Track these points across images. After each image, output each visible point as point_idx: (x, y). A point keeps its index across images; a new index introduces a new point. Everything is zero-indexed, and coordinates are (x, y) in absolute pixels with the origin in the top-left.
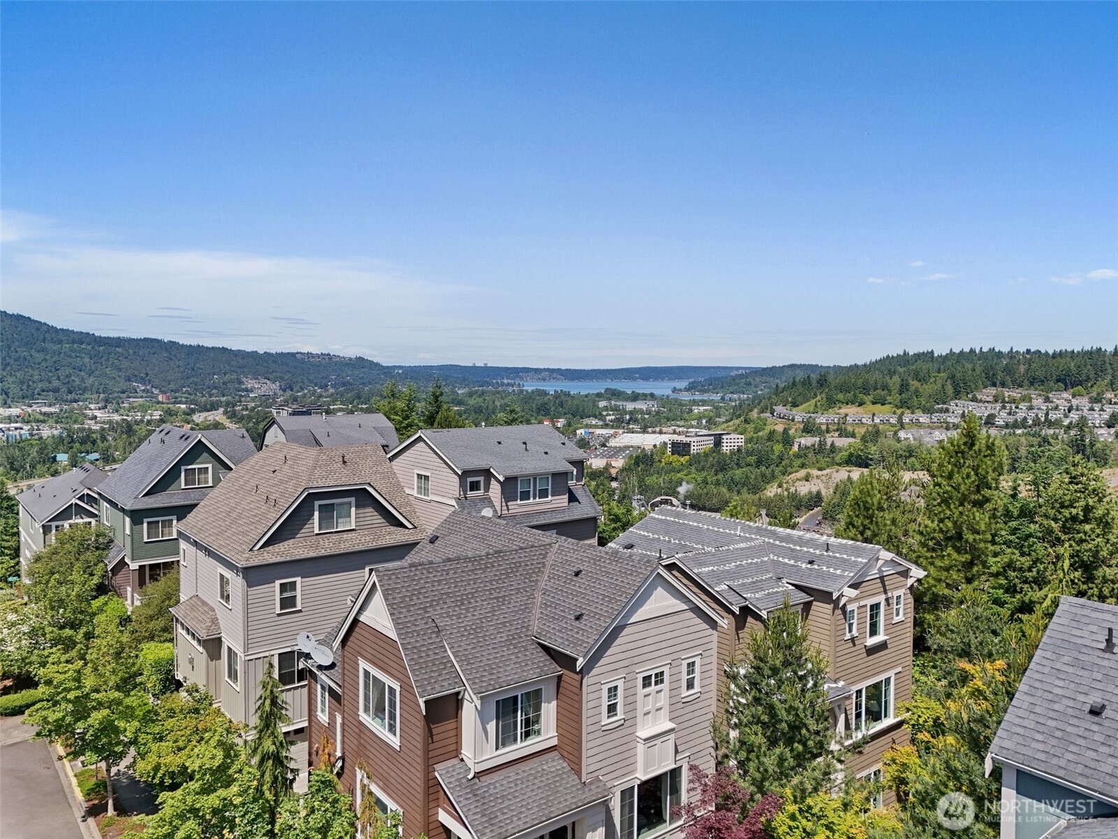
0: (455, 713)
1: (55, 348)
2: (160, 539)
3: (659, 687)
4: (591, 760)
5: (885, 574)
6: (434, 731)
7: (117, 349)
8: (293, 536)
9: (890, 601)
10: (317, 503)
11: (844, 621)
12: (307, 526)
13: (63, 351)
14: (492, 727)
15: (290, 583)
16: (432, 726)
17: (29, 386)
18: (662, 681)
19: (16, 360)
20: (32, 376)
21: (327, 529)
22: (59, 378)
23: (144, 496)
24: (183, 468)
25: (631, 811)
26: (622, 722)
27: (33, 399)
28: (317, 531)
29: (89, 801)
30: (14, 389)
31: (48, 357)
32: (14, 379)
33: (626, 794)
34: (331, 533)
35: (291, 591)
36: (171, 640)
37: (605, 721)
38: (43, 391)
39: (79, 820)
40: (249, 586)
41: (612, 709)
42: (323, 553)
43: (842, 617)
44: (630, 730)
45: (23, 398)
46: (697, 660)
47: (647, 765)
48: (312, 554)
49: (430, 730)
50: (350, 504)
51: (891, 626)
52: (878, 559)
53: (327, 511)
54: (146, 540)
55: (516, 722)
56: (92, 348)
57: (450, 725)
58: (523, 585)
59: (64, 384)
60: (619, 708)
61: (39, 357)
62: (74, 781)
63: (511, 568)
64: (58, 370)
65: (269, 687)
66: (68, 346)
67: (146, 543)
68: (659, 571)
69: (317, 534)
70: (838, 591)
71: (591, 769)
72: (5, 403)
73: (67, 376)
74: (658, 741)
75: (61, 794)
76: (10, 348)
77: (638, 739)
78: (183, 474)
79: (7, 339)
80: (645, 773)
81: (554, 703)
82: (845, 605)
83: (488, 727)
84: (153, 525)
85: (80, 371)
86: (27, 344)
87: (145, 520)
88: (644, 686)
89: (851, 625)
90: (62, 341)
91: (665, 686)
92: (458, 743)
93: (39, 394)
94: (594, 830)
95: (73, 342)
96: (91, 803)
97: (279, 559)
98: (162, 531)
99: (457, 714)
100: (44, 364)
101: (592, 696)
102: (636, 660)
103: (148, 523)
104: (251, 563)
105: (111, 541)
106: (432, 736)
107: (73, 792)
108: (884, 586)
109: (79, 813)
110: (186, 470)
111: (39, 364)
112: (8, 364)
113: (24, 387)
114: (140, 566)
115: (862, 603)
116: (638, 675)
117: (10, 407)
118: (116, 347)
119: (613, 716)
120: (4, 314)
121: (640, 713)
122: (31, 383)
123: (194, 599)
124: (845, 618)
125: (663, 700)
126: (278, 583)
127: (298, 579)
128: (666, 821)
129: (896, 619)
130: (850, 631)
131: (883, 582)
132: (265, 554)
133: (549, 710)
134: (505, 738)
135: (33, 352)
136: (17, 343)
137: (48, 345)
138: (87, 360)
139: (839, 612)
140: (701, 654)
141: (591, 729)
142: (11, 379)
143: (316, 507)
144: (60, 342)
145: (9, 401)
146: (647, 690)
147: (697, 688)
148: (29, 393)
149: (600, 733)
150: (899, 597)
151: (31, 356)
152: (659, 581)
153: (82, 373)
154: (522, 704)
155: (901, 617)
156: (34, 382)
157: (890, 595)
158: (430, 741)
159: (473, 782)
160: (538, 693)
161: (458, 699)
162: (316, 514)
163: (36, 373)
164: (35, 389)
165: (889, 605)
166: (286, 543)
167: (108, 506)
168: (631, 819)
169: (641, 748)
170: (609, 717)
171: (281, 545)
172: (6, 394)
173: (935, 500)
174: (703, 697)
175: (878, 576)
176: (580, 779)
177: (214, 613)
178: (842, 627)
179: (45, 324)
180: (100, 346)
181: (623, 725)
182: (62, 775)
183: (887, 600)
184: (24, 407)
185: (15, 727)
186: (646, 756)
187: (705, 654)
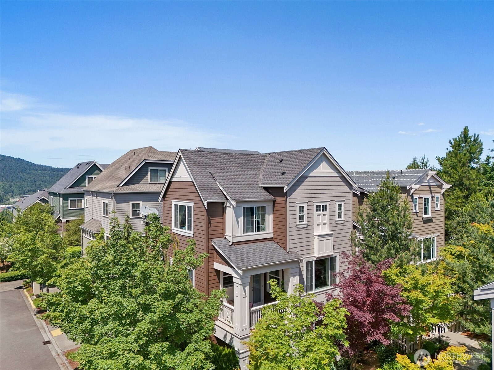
0: (222, 214)
1: (34, 172)
2: (76, 208)
3: (324, 212)
4: (291, 242)
5: (431, 184)
6: (212, 221)
7: (61, 173)
8: (138, 183)
9: (434, 199)
10: (150, 168)
11: (412, 203)
12: (144, 179)
13: (38, 174)
14: (241, 219)
15: (137, 204)
16: (211, 218)
17: (22, 189)
18: (326, 210)
19: (17, 178)
20: (24, 184)
21: (155, 181)
22: (36, 186)
23: (69, 188)
24: (87, 176)
25: (312, 274)
26: (306, 226)
27: (24, 195)
28: (149, 182)
29: (38, 309)
30: (16, 191)
31: (31, 177)
32: (16, 186)
33: (309, 264)
34: (156, 183)
35: (137, 208)
36: (81, 245)
37: (298, 223)
38: (29, 191)
39: (33, 316)
40: (117, 203)
41: (301, 218)
42: (152, 191)
43: (411, 200)
44: (311, 231)
45: (20, 194)
46: (343, 203)
47: (320, 250)
48: (147, 191)
49: (209, 220)
50: (165, 171)
51: (434, 211)
52: (427, 175)
53: (154, 172)
54: (69, 208)
55: (253, 221)
56: (51, 172)
57: (219, 220)
58: (254, 168)
59: (38, 188)
60: (305, 218)
61: (27, 176)
62: (32, 303)
63: (247, 160)
64: (35, 182)
65: (127, 228)
66: (40, 171)
67: (69, 209)
68: (324, 152)
69: (150, 183)
70: (410, 185)
71: (292, 246)
72: (12, 196)
73: (39, 185)
74: (325, 239)
75: (26, 307)
76: (15, 173)
77: (315, 237)
78: (87, 179)
79: (14, 169)
80: (319, 254)
81: (272, 216)
82: (412, 194)
83: (239, 220)
84: (73, 202)
85: (45, 182)
86: (22, 171)
87: (69, 199)
88: (317, 211)
89: (415, 206)
90: (37, 169)
91: (327, 212)
92: (224, 230)
93: (27, 192)
94: (294, 276)
95: (42, 170)
96: (39, 309)
97: (131, 191)
98: (77, 205)
99: (223, 215)
100: (29, 180)
101: (292, 208)
102: (313, 195)
103: (71, 200)
104: (118, 191)
105: (54, 212)
106: (210, 223)
107: (31, 306)
108: (431, 190)
109: (33, 314)
110: (88, 178)
111: (27, 179)
112: (14, 180)
113: (21, 189)
114: (66, 220)
115: (421, 196)
116: (314, 204)
117: (14, 198)
118: (61, 172)
119: (301, 222)
120: (12, 158)
121: (315, 224)
122: (23, 188)
123: (91, 220)
124: (413, 202)
125: (326, 219)
126: (131, 203)
127: (141, 202)
128: (329, 285)
129: (437, 209)
130: (415, 209)
131: (430, 188)
132: (125, 188)
133: (269, 219)
134: (248, 228)
135: (25, 174)
136: (18, 171)
137: (32, 171)
138: (48, 178)
139: (410, 197)
140: (344, 201)
141: (291, 225)
142: (15, 186)
143: (149, 170)
144: (37, 170)
145: (14, 196)
146: (319, 213)
147: (343, 218)
148: (23, 192)
149: (295, 229)
150: (437, 198)
151: (24, 176)
152: (323, 158)
153: (46, 183)
154: (256, 212)
155: (439, 208)
156: (25, 187)
157: (433, 195)
158: (210, 226)
159: (231, 246)
160: (263, 208)
161: (223, 207)
162: (149, 173)
163: (26, 183)
164: (25, 190)
165: (433, 200)
166: (135, 185)
167: (53, 197)
168: (311, 278)
169: (316, 241)
170: (300, 222)
171: (132, 186)
172: (13, 192)
173: (448, 168)
174: (346, 223)
175: (427, 184)
176: (286, 251)
177: (100, 223)
178: (411, 205)
179: (30, 162)
180: (54, 172)
181: (307, 227)
182: (26, 301)
183: (432, 197)
184: (20, 198)
185: (5, 286)
186: (319, 245)
187: (347, 202)
